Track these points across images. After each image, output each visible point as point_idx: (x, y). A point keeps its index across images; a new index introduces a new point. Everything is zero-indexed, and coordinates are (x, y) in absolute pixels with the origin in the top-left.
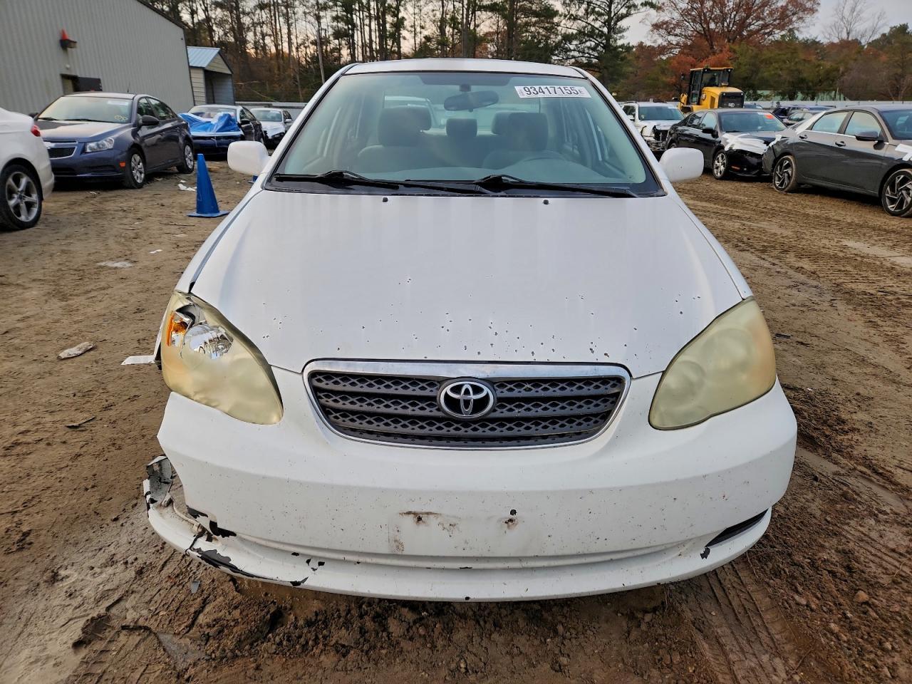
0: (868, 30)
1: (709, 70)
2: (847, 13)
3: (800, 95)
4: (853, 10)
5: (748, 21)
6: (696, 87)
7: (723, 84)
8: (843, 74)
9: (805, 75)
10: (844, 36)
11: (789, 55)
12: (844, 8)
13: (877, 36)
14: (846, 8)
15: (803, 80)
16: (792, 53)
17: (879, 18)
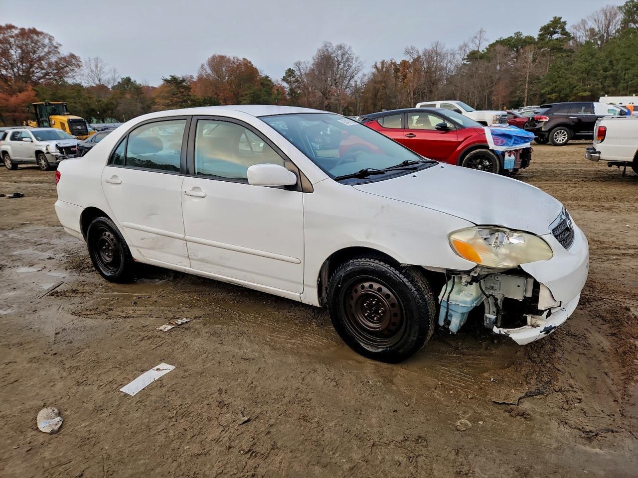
0: (110, 80)
1: (49, 103)
2: (94, 68)
3: (95, 120)
4: (97, 67)
5: (31, 70)
6: (44, 116)
7: (65, 113)
8: (117, 106)
9: (93, 107)
10: (97, 82)
11: (76, 94)
12: (90, 65)
13: (116, 84)
14: (92, 65)
15: (93, 110)
16: (78, 93)
17: (114, 72)
